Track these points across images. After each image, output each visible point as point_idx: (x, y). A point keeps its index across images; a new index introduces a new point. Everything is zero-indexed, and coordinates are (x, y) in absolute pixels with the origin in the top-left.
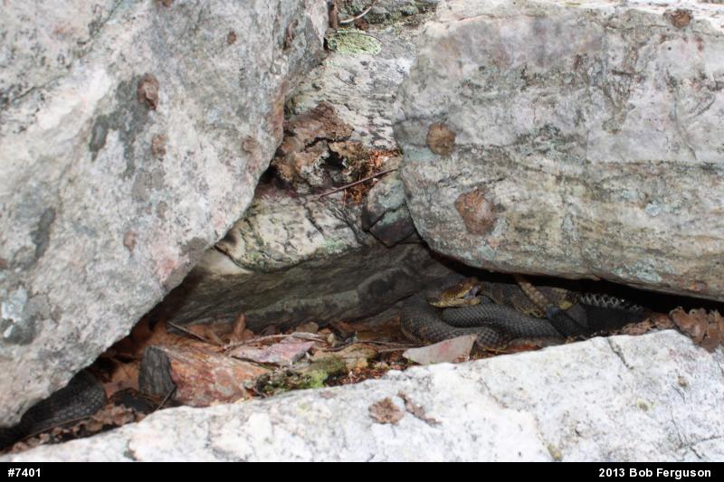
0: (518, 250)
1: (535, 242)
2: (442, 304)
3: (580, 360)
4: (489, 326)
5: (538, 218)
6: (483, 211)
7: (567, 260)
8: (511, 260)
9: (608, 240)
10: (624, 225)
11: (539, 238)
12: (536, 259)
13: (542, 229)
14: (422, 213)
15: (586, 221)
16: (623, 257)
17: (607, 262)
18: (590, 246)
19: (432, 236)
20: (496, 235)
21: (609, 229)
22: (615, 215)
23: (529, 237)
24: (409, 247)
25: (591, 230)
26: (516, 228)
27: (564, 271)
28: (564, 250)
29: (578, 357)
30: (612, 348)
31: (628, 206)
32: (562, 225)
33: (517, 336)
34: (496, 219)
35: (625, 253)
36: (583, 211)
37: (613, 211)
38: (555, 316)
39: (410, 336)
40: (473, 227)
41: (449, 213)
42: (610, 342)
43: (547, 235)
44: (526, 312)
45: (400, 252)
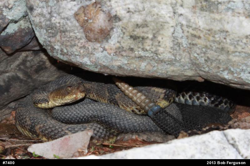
0: (133, 55)
1: (148, 48)
2: (51, 104)
3: (203, 151)
4: (97, 122)
5: (151, 28)
6: (100, 21)
7: (177, 64)
8: (126, 64)
9: (215, 46)
10: (230, 33)
11: (152, 45)
12: (149, 63)
13: (154, 37)
14: (44, 23)
15: (195, 29)
16: (229, 60)
17: (214, 65)
18: (198, 51)
19: (53, 44)
20: (112, 43)
21: (216, 36)
22: (222, 24)
23: (143, 44)
24: (24, 54)
25: (199, 37)
26: (131, 37)
27: (172, 74)
28: (175, 55)
29: (201, 149)
30: (228, 141)
31: (234, 16)
32: (173, 33)
33: (123, 131)
34: (112, 28)
35: (231, 57)
36: (192, 21)
37: (220, 21)
38: (156, 114)
39: (26, 133)
40: (92, 35)
41: (70, 24)
42: (225, 135)
43: (159, 42)
44: (128, 109)
45: (16, 59)
